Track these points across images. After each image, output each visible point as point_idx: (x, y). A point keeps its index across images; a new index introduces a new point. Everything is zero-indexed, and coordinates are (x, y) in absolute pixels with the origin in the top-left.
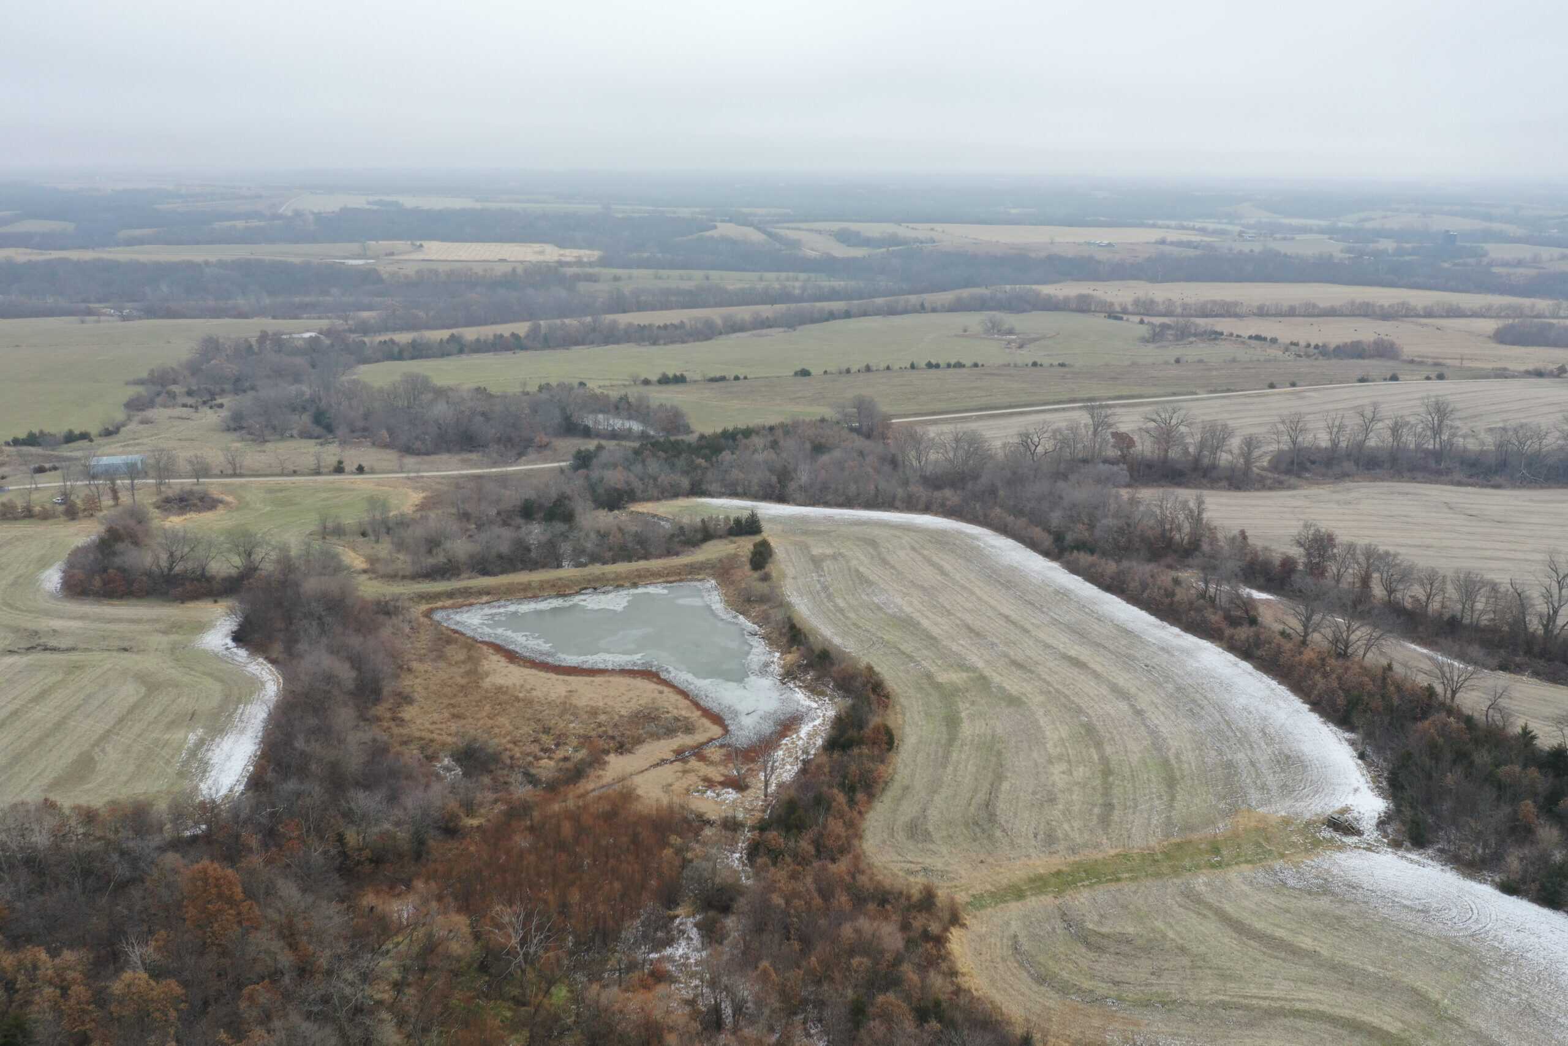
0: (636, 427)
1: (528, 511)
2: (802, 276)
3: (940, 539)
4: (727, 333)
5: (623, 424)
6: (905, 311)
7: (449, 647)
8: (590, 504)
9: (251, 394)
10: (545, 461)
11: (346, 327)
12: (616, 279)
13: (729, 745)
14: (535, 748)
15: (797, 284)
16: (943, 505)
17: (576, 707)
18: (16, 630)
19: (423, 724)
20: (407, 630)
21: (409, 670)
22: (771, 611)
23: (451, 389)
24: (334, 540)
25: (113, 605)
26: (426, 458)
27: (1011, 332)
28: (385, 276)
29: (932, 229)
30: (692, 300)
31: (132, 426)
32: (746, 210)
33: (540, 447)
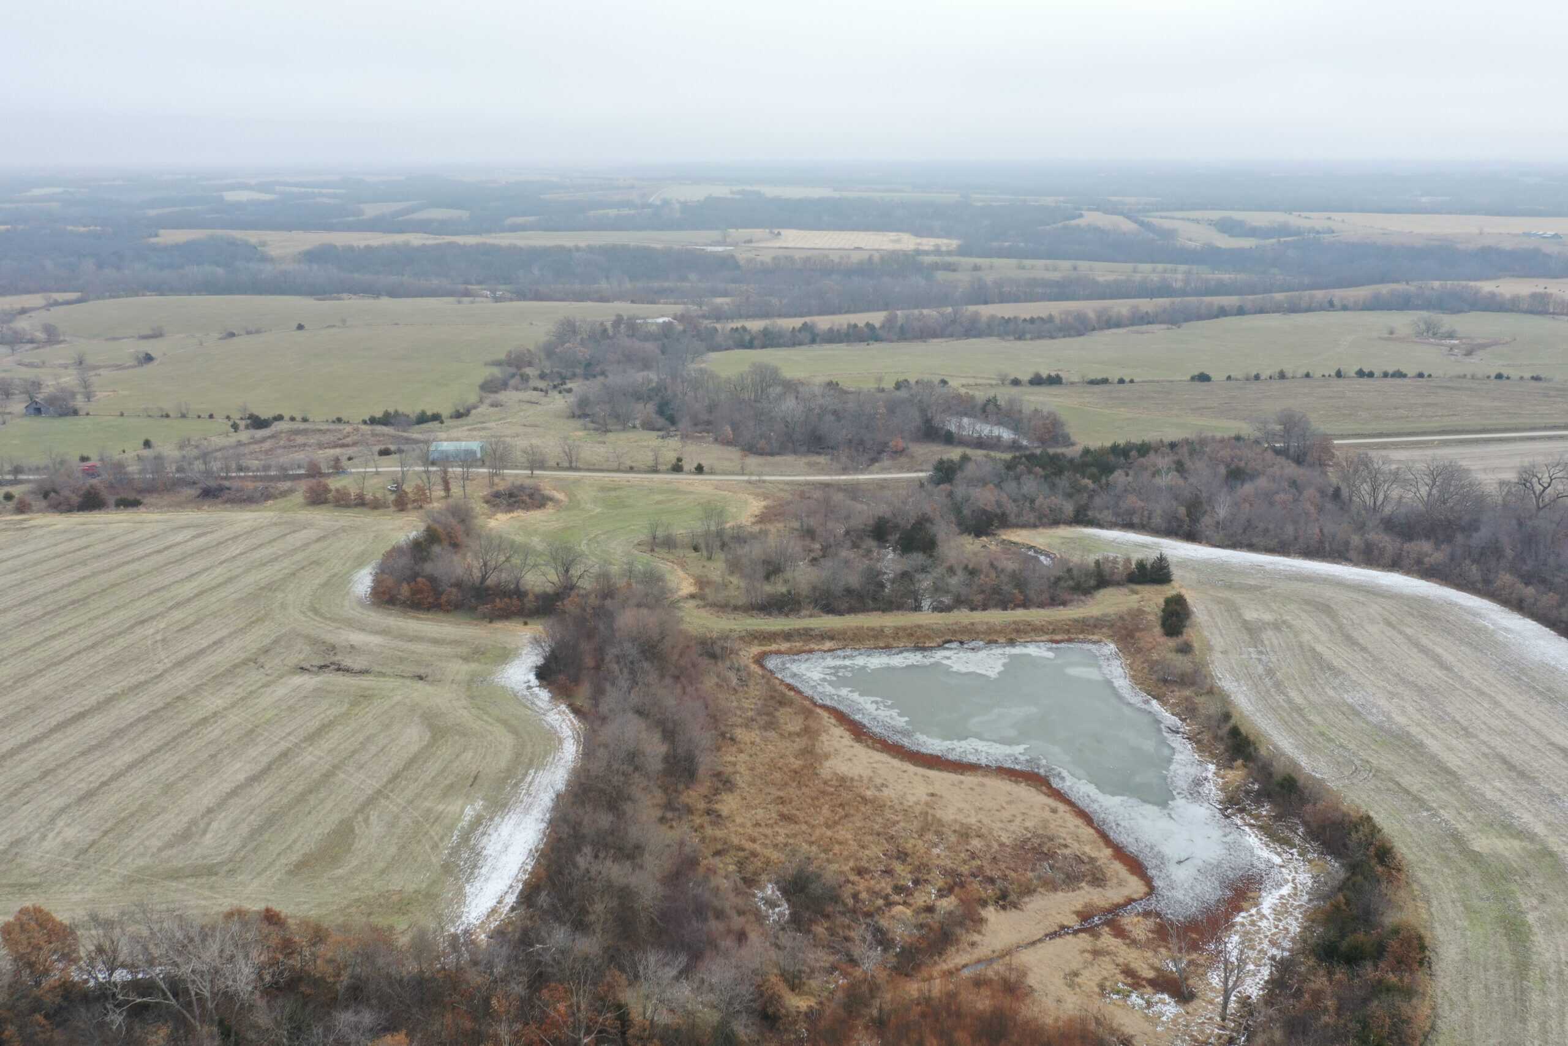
0: (1006, 435)
1: (880, 531)
2: (1182, 268)
3: (1421, 608)
4: (1101, 329)
5: (991, 431)
6: (1309, 309)
7: (782, 710)
8: (954, 528)
9: (601, 379)
10: (901, 469)
11: (700, 313)
12: (976, 268)
13: (1158, 915)
14: (885, 885)
15: (1180, 276)
16: (1419, 562)
17: (940, 822)
18: (314, 641)
19: (742, 825)
20: (734, 681)
21: (732, 739)
22: (1197, 700)
23: (802, 384)
24: (662, 552)
25: (418, 619)
26: (769, 458)
27: (1451, 335)
28: (742, 263)
29: (1329, 218)
30: (1062, 291)
31: (483, 409)
32: (1114, 199)
33: (896, 452)
